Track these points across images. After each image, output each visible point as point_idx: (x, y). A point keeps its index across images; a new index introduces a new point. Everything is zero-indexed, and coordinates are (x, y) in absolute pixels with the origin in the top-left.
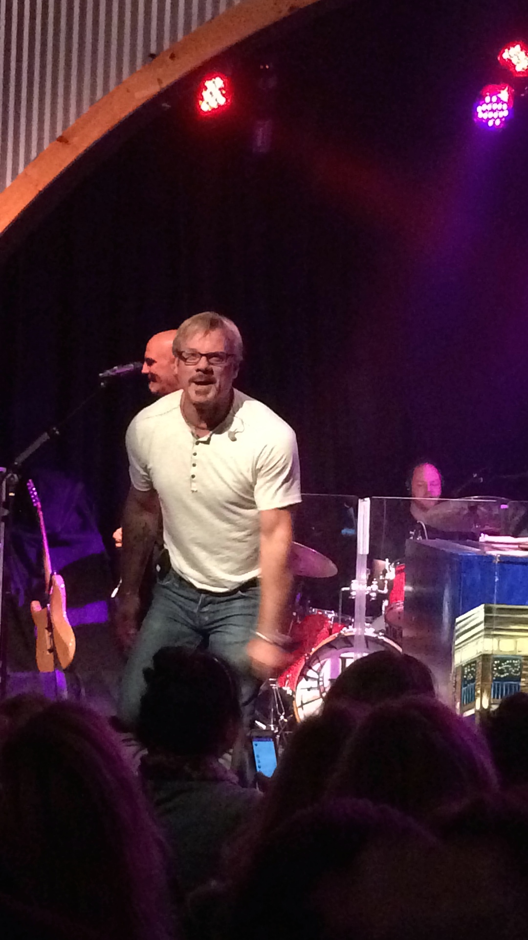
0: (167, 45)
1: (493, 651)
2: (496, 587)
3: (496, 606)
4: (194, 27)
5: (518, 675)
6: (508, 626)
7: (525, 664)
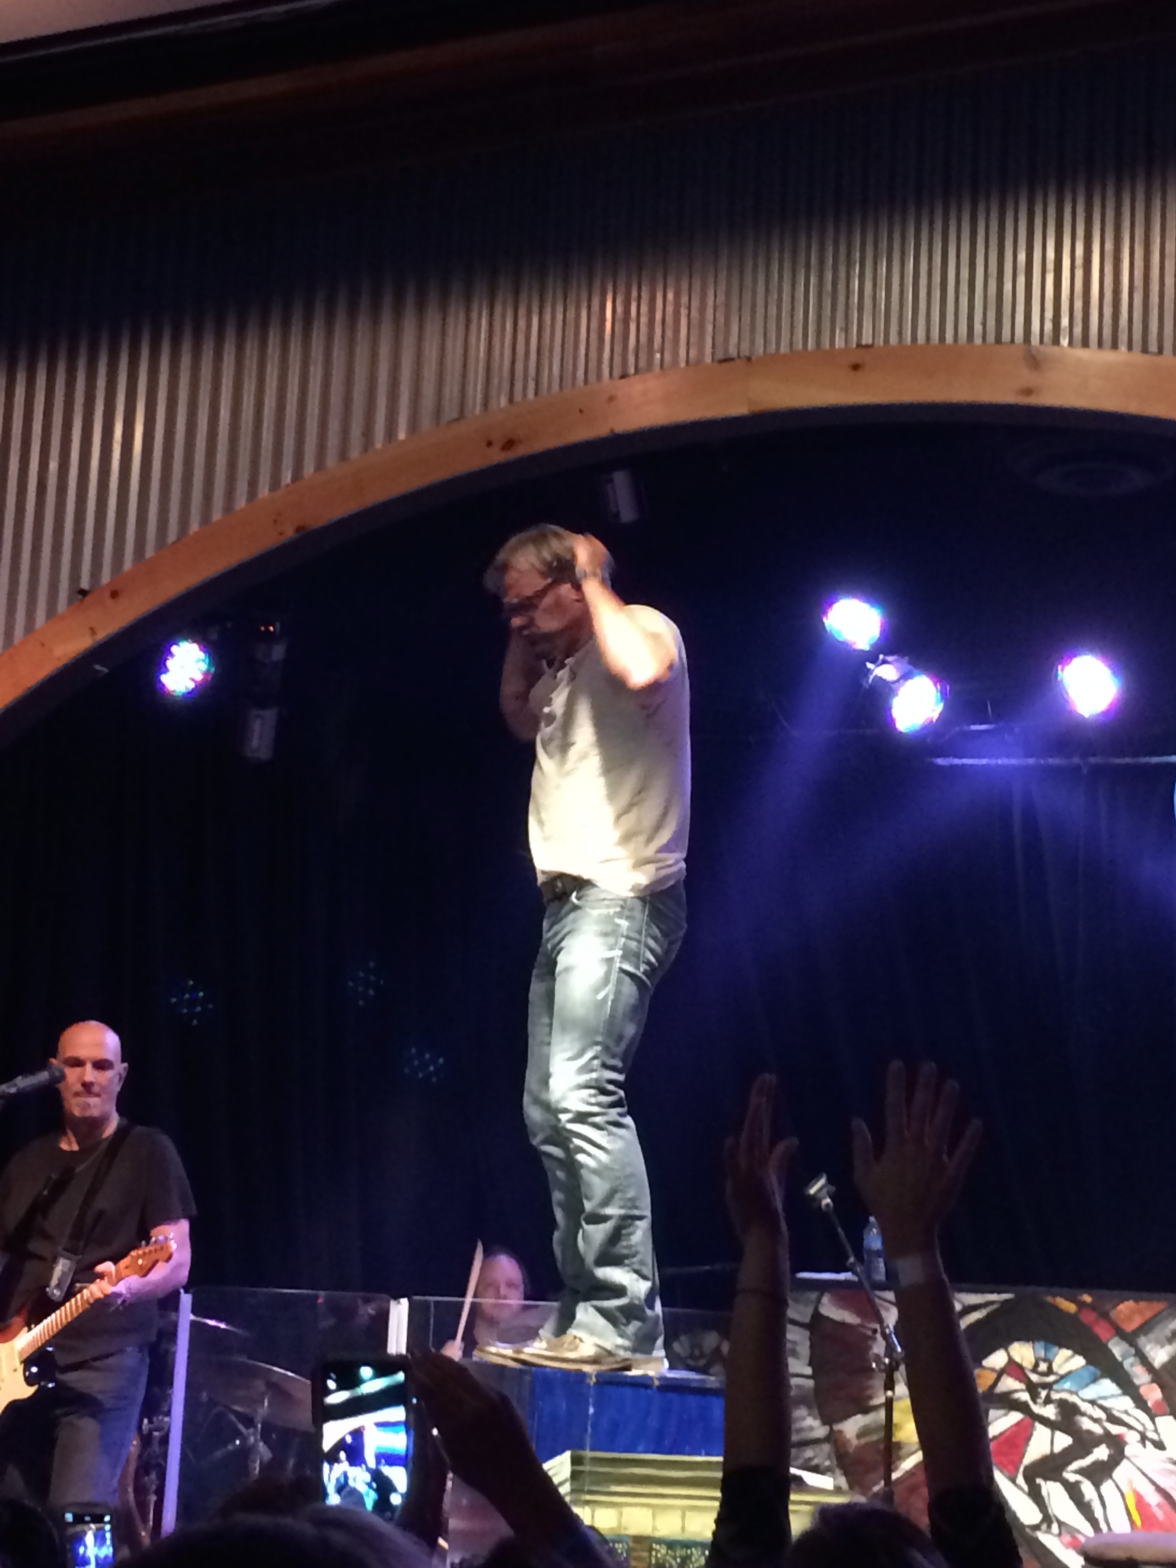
0: (106, 577)
2: (589, 1423)
3: (588, 1454)
4: (149, 552)
6: (609, 1487)
7: (634, 1550)
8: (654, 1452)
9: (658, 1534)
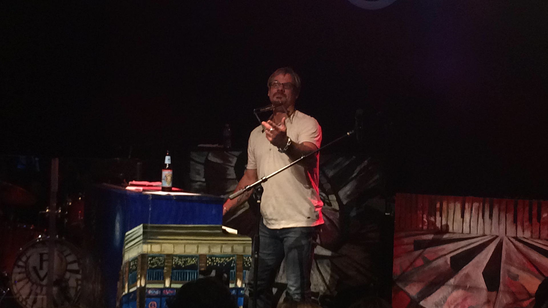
1: (147, 252)
2: (150, 213)
3: (149, 225)
5: (162, 266)
6: (157, 237)
7: (166, 259)
8: (174, 224)
9: (175, 253)
